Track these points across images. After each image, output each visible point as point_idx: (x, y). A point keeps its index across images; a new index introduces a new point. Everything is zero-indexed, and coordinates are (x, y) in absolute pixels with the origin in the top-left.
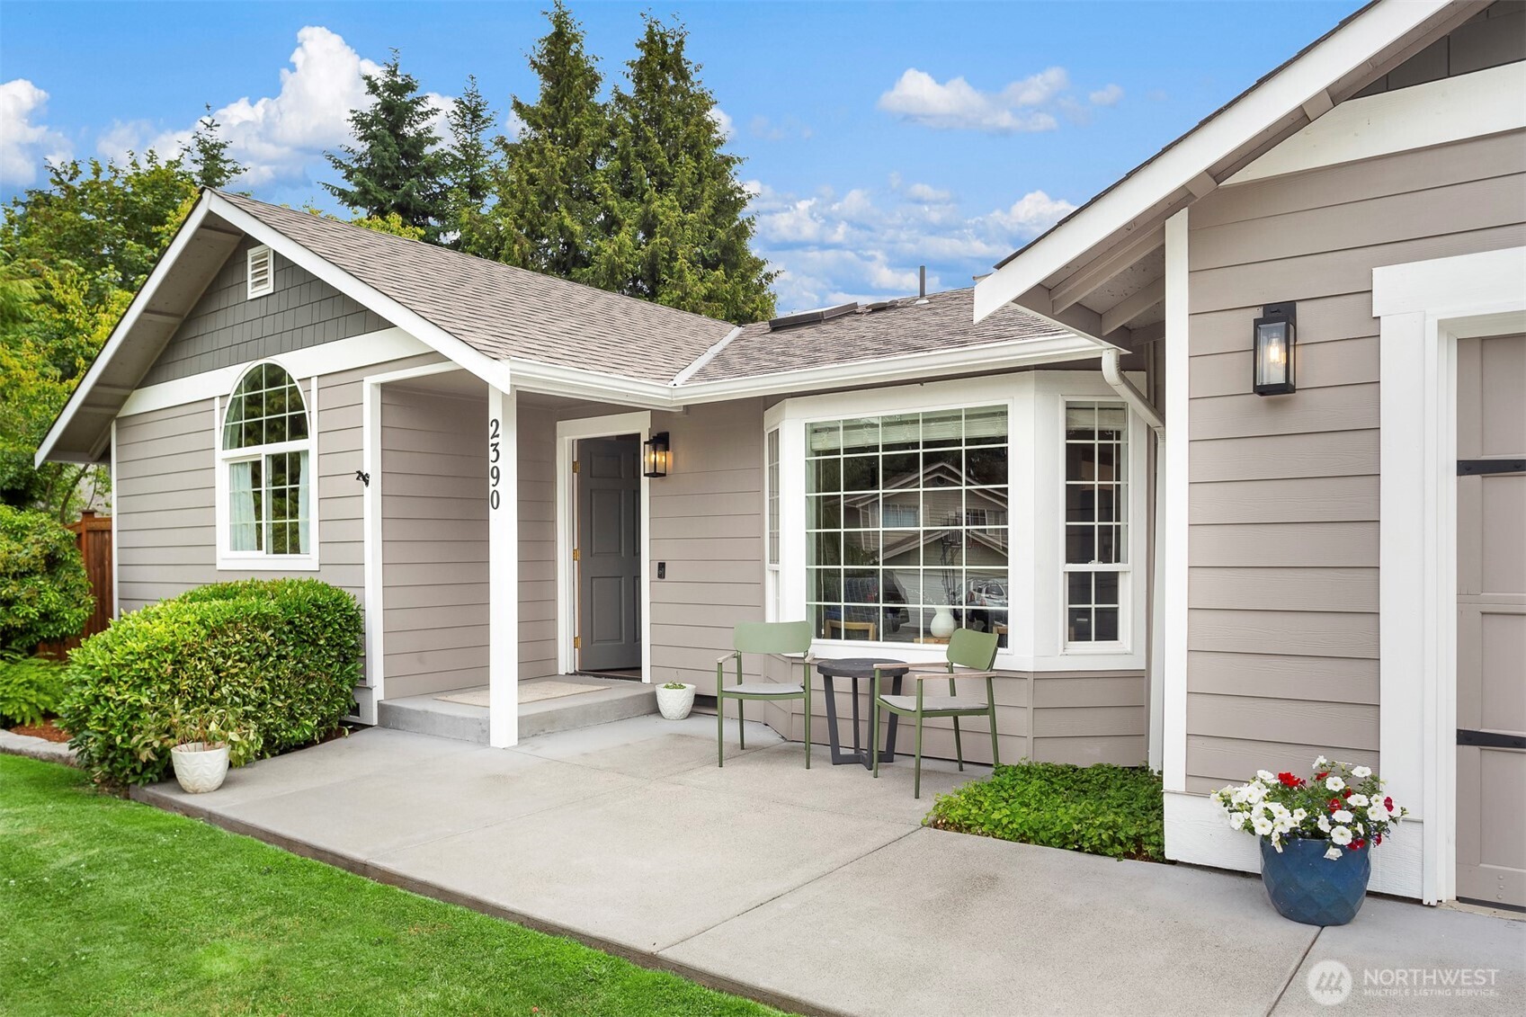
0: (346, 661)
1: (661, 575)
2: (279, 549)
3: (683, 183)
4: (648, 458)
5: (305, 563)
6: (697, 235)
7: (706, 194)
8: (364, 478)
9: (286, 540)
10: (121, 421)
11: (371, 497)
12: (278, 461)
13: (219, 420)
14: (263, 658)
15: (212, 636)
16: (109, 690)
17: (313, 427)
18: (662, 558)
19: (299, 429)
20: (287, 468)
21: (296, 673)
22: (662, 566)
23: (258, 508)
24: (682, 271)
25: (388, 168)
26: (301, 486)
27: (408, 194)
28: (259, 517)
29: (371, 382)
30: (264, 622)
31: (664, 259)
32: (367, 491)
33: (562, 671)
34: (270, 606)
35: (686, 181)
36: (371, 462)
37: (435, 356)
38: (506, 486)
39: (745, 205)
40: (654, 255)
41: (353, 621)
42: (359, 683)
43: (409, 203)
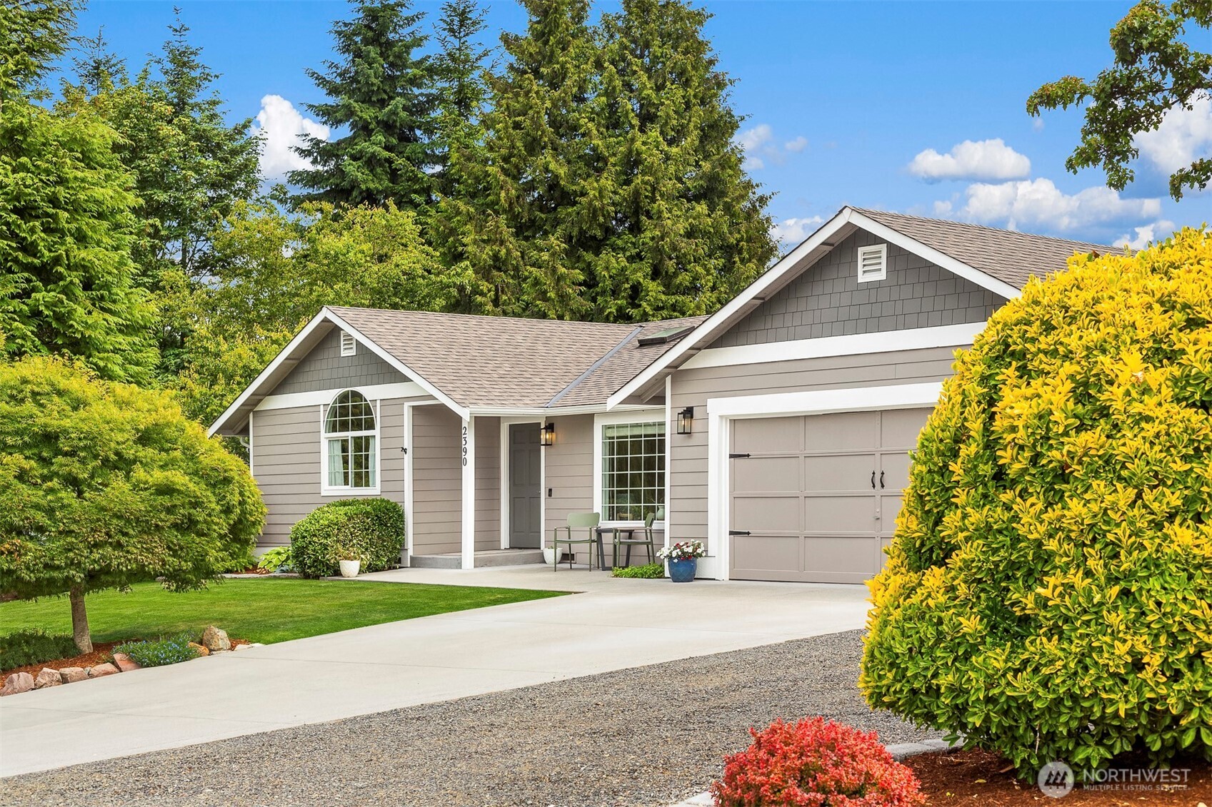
0: (398, 535)
1: (550, 495)
2: (357, 484)
3: (668, 115)
4: (545, 436)
5: (373, 490)
6: (681, 168)
7: (692, 125)
8: (405, 450)
9: (362, 479)
10: (256, 413)
11: (408, 459)
12: (357, 440)
13: (323, 417)
14: (367, 530)
15: (349, 520)
16: (315, 539)
17: (378, 426)
18: (550, 487)
19: (370, 425)
20: (362, 445)
21: (379, 537)
22: (550, 490)
23: (346, 462)
24: (660, 212)
25: (373, 84)
26: (370, 453)
27: (394, 113)
28: (346, 467)
29: (407, 406)
30: (367, 514)
31: (646, 197)
32: (406, 456)
33: (502, 547)
34: (369, 509)
35: (672, 113)
36: (408, 443)
37: (431, 397)
38: (470, 456)
39: (738, 127)
40: (637, 193)
41: (401, 517)
42: (403, 548)
43: (395, 121)
